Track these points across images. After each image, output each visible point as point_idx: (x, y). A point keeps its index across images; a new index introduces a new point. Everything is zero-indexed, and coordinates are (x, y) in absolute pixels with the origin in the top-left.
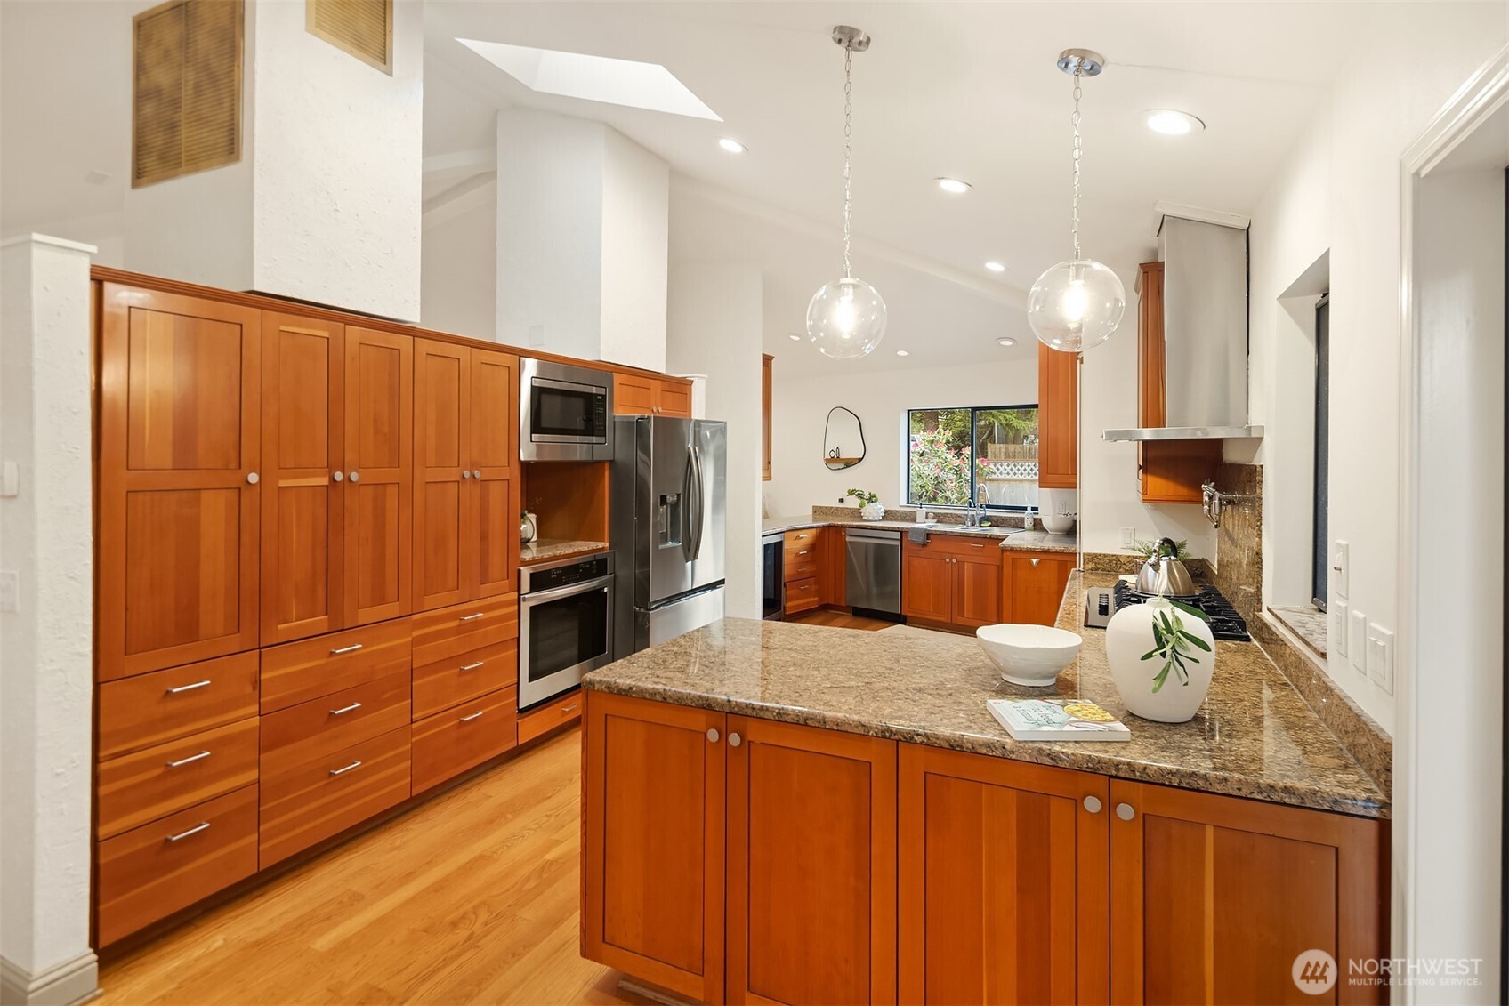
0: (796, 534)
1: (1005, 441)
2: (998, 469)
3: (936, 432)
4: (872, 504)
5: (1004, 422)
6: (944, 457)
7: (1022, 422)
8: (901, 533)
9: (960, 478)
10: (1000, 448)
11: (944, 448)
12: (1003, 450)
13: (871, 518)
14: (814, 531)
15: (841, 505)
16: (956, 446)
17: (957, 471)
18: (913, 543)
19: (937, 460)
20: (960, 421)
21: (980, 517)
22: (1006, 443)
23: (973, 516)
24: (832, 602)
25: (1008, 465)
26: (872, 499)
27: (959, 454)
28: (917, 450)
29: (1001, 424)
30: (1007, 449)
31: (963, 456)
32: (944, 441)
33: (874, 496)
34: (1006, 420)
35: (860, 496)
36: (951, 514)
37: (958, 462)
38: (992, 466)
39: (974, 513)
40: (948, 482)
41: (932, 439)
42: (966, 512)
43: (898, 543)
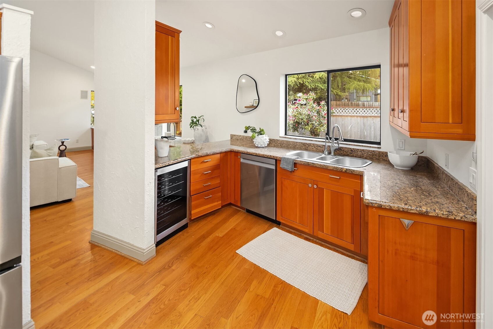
0: (202, 159)
1: (336, 100)
2: (336, 111)
3: (308, 95)
4: (260, 136)
5: (335, 93)
6: (312, 106)
7: (342, 93)
8: (276, 160)
9: (320, 115)
10: (334, 103)
11: (312, 102)
12: (335, 103)
13: (259, 146)
14: (219, 156)
15: (245, 135)
16: (318, 101)
17: (318, 112)
18: (284, 170)
19: (309, 107)
20: (319, 93)
21: (334, 148)
22: (336, 101)
23: (329, 146)
24: (233, 202)
25: (341, 109)
26: (261, 133)
27: (319, 104)
28: (300, 103)
29: (334, 94)
30: (336, 103)
31: (321, 105)
32: (312, 99)
33: (263, 130)
34: (336, 92)
35: (253, 130)
36: (314, 144)
37: (318, 108)
38: (333, 110)
39: (330, 144)
40: (314, 117)
41: (306, 97)
42: (324, 144)
43: (273, 167)
